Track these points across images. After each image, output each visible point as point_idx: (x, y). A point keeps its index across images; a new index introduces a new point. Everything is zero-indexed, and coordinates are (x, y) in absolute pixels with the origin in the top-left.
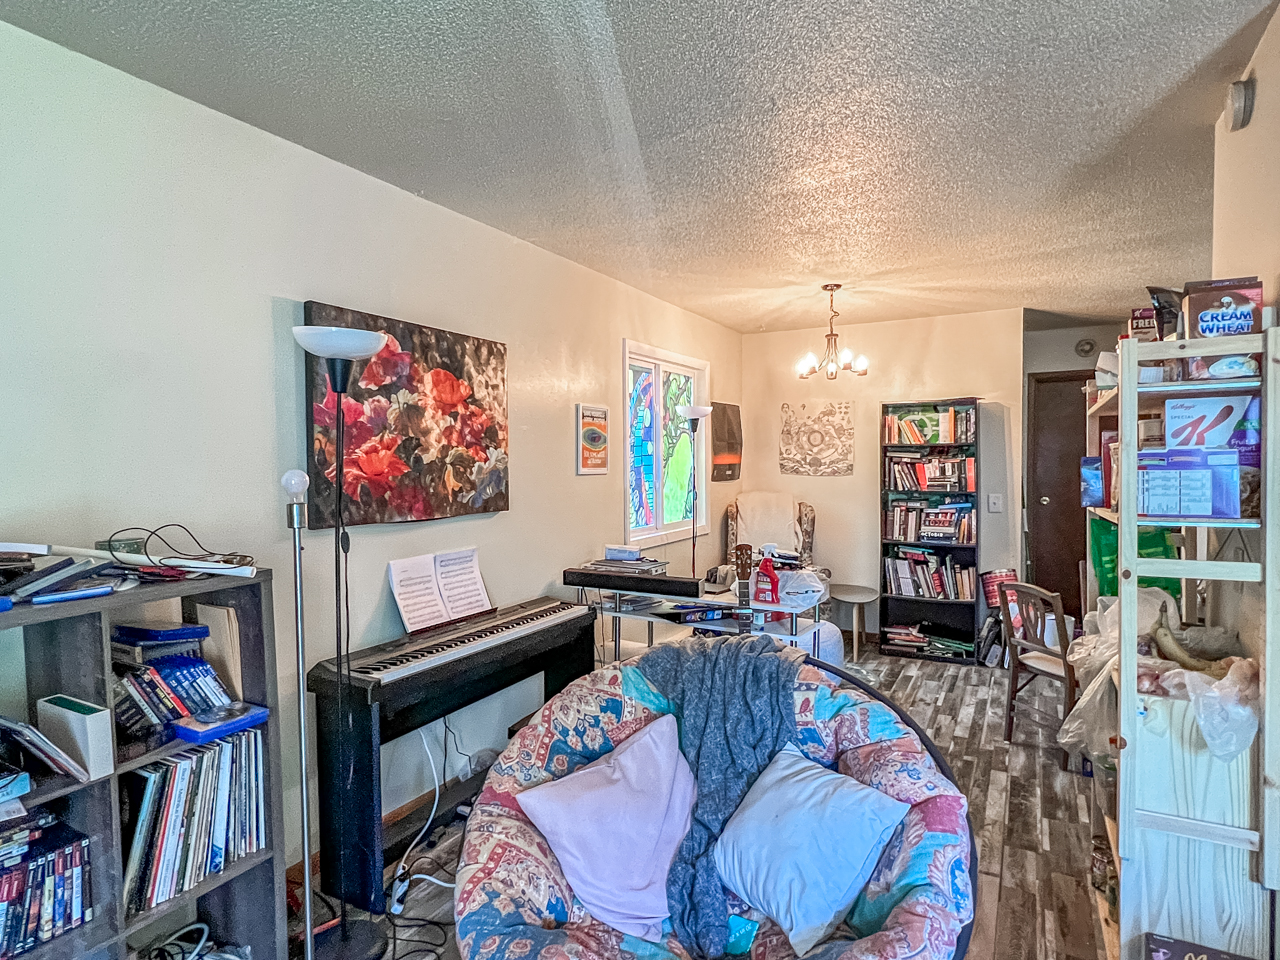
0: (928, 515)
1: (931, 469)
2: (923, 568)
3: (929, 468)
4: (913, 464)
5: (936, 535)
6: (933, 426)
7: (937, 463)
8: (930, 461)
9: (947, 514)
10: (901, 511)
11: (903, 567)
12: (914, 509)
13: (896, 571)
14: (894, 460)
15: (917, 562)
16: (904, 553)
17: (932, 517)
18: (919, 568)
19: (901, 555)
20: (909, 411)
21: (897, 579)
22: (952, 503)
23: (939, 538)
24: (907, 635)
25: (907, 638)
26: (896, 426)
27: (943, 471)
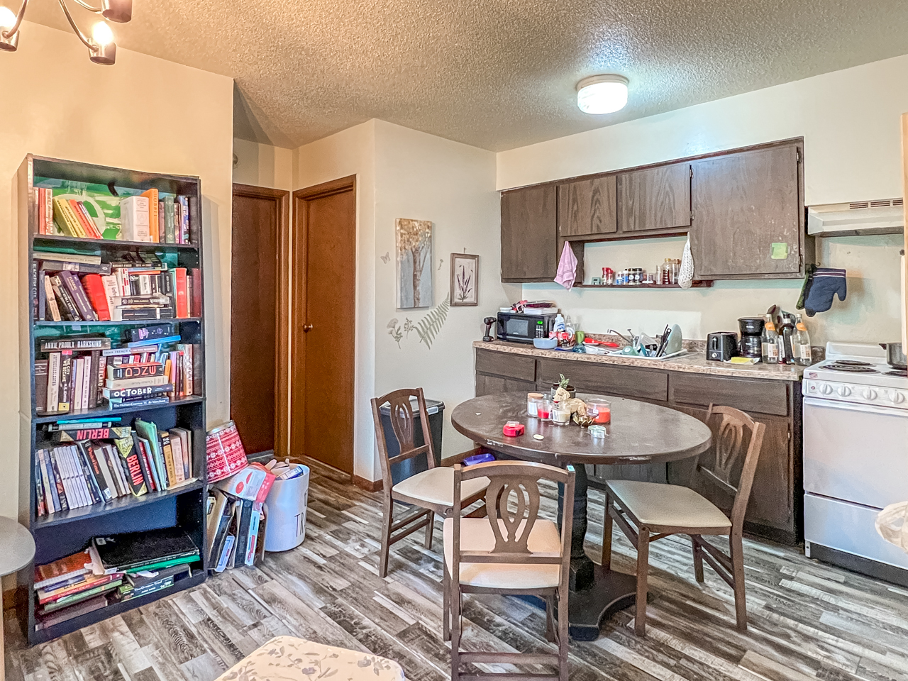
0: (110, 360)
1: (115, 285)
2: (105, 452)
3: (111, 283)
4: (81, 276)
5: (140, 392)
6: (106, 215)
7: (126, 276)
8: (113, 271)
9: (140, 354)
10: (63, 358)
11: (67, 459)
12: (88, 353)
13: (54, 469)
14: (45, 266)
15: (96, 443)
16: (72, 433)
17: (117, 362)
18: (99, 452)
19: (65, 437)
20: (63, 186)
21: (58, 483)
22: (151, 337)
23: (143, 397)
24: (81, 578)
25: (81, 586)
26: (49, 206)
27: (135, 286)
